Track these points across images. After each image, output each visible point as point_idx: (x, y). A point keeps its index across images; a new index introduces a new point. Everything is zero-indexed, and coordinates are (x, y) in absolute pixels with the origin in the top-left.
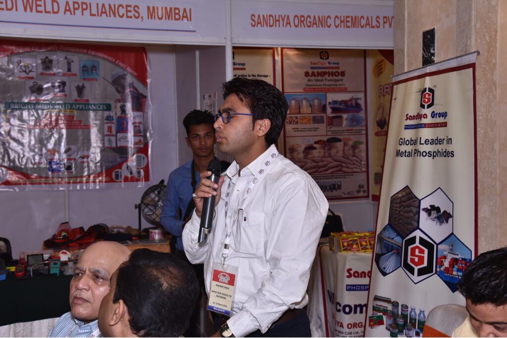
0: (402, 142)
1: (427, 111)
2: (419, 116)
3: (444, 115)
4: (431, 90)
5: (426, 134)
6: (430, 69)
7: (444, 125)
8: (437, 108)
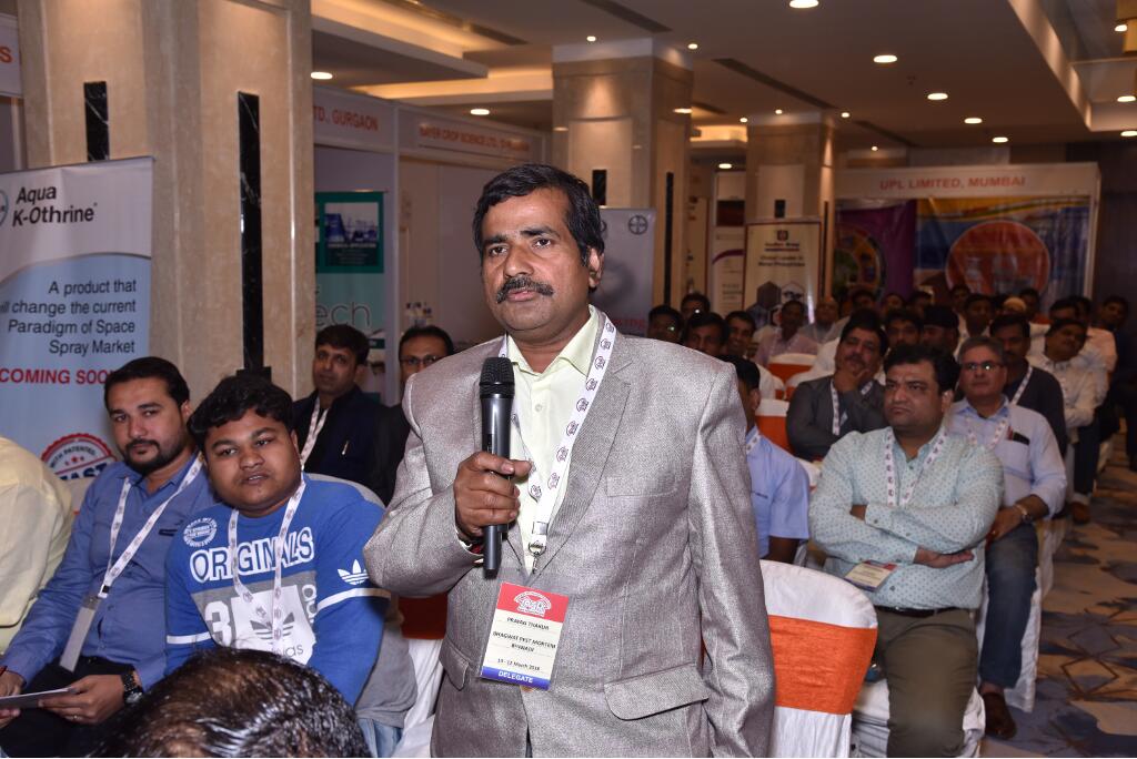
0: (763, 257)
1: (784, 243)
2: (776, 244)
3: (797, 245)
4: (786, 232)
5: (781, 254)
6: (781, 220)
7: (797, 250)
8: (790, 240)
